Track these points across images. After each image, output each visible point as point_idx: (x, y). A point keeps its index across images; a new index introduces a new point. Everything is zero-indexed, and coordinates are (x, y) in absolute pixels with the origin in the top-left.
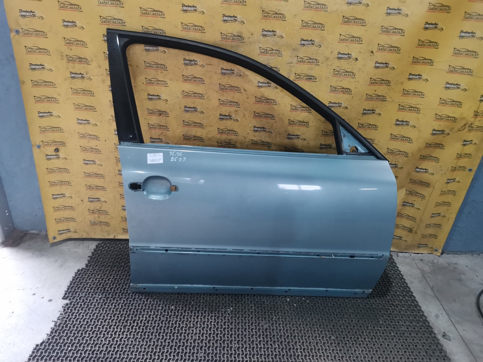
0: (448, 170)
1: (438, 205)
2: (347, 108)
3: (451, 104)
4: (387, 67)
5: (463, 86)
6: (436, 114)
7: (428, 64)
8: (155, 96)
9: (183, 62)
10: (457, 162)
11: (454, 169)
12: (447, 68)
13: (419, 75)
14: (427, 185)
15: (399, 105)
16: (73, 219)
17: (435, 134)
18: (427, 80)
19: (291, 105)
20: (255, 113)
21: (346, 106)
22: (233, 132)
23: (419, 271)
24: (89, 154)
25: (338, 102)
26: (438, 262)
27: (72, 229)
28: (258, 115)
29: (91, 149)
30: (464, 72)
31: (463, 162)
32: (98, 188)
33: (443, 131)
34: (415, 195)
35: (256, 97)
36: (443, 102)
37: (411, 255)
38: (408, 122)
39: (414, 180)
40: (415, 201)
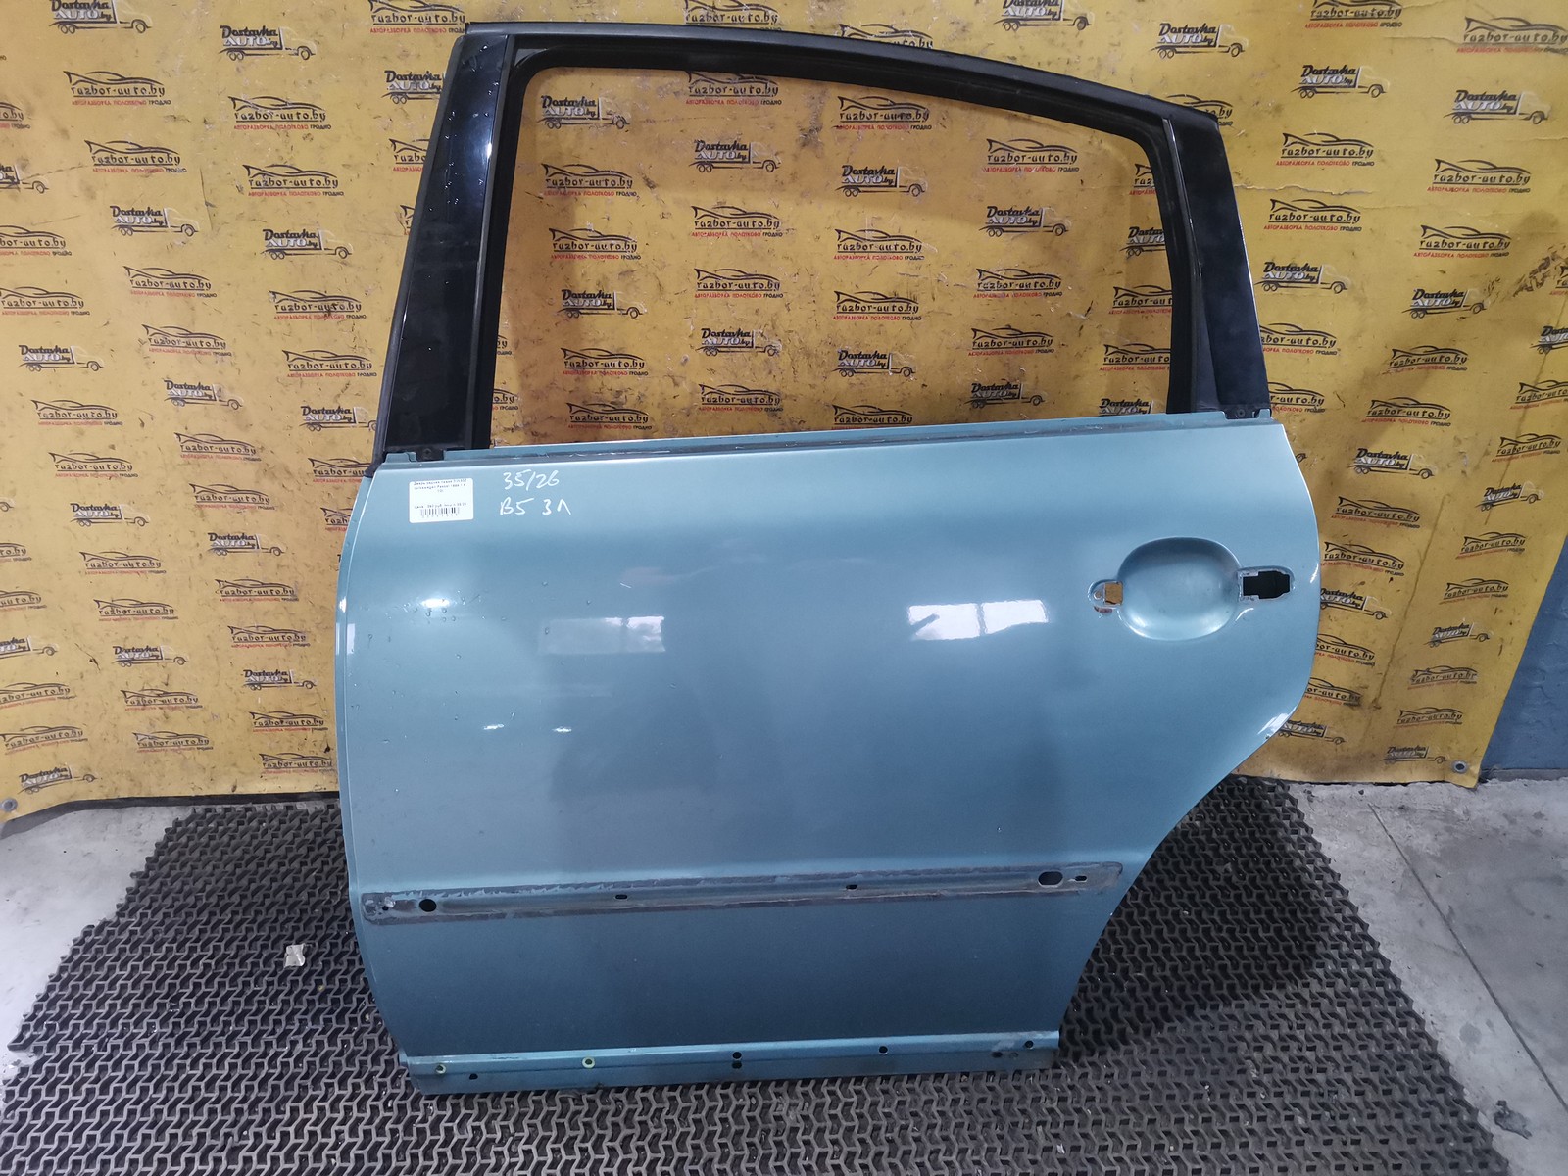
0: (1487, 453)
1: (1456, 592)
2: (1064, 230)
3: (1485, 180)
4: (1210, 44)
5: (1528, 101)
6: (1425, 228)
7: (1380, 21)
8: (295, 236)
9: (387, 88)
10: (1522, 419)
11: (1512, 448)
12: (1457, 32)
13: (1344, 70)
14: (1407, 517)
15: (1274, 201)
16: (71, 732)
17: (1425, 310)
18: (1381, 91)
19: (839, 232)
20: (703, 275)
21: (1057, 219)
22: (624, 361)
23: (1395, 855)
24: (88, 481)
25: (1024, 209)
26: (1467, 813)
27: (74, 770)
28: (713, 281)
29: (91, 461)
30: (1531, 40)
31: (1543, 418)
32: (144, 609)
33: (1455, 294)
34: (1364, 560)
35: (695, 208)
36: (1451, 177)
37: (1362, 792)
38: (1315, 270)
39: (1353, 504)
40: (1363, 583)
